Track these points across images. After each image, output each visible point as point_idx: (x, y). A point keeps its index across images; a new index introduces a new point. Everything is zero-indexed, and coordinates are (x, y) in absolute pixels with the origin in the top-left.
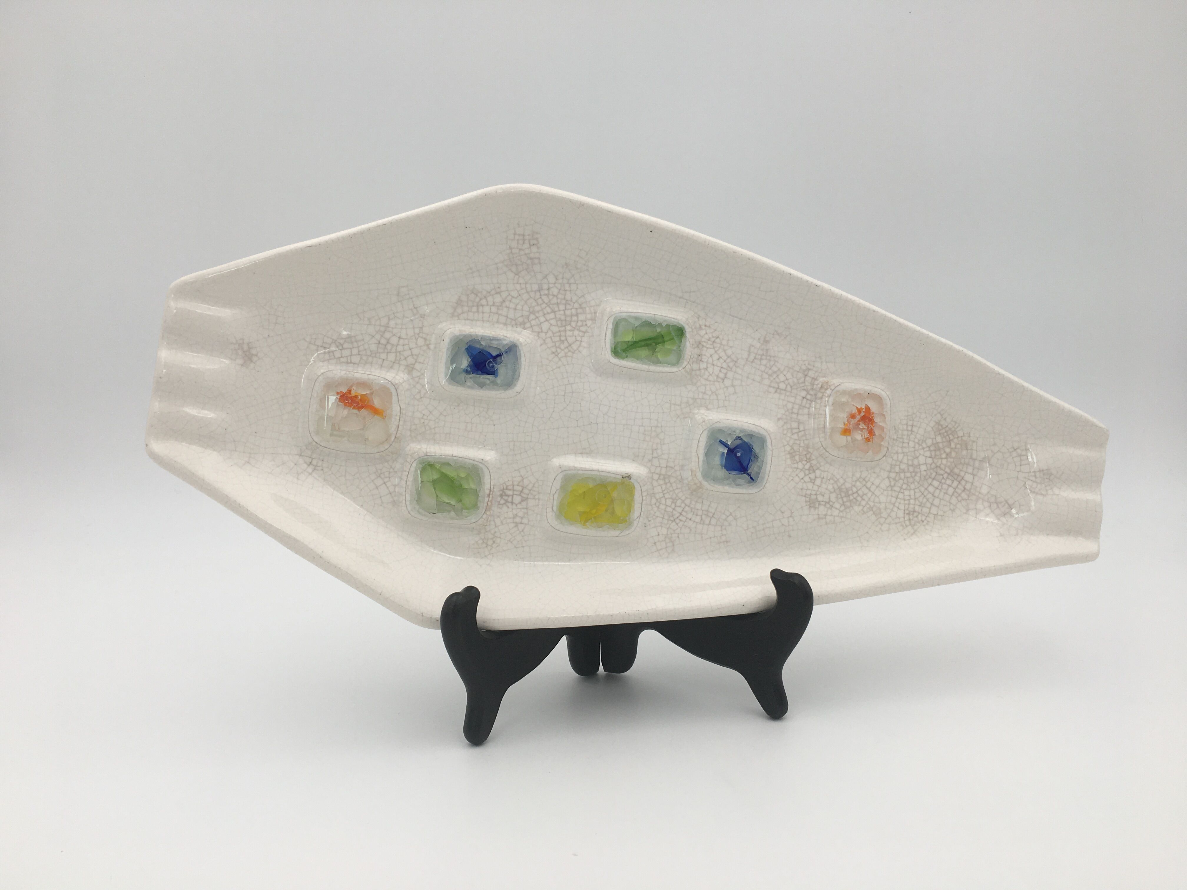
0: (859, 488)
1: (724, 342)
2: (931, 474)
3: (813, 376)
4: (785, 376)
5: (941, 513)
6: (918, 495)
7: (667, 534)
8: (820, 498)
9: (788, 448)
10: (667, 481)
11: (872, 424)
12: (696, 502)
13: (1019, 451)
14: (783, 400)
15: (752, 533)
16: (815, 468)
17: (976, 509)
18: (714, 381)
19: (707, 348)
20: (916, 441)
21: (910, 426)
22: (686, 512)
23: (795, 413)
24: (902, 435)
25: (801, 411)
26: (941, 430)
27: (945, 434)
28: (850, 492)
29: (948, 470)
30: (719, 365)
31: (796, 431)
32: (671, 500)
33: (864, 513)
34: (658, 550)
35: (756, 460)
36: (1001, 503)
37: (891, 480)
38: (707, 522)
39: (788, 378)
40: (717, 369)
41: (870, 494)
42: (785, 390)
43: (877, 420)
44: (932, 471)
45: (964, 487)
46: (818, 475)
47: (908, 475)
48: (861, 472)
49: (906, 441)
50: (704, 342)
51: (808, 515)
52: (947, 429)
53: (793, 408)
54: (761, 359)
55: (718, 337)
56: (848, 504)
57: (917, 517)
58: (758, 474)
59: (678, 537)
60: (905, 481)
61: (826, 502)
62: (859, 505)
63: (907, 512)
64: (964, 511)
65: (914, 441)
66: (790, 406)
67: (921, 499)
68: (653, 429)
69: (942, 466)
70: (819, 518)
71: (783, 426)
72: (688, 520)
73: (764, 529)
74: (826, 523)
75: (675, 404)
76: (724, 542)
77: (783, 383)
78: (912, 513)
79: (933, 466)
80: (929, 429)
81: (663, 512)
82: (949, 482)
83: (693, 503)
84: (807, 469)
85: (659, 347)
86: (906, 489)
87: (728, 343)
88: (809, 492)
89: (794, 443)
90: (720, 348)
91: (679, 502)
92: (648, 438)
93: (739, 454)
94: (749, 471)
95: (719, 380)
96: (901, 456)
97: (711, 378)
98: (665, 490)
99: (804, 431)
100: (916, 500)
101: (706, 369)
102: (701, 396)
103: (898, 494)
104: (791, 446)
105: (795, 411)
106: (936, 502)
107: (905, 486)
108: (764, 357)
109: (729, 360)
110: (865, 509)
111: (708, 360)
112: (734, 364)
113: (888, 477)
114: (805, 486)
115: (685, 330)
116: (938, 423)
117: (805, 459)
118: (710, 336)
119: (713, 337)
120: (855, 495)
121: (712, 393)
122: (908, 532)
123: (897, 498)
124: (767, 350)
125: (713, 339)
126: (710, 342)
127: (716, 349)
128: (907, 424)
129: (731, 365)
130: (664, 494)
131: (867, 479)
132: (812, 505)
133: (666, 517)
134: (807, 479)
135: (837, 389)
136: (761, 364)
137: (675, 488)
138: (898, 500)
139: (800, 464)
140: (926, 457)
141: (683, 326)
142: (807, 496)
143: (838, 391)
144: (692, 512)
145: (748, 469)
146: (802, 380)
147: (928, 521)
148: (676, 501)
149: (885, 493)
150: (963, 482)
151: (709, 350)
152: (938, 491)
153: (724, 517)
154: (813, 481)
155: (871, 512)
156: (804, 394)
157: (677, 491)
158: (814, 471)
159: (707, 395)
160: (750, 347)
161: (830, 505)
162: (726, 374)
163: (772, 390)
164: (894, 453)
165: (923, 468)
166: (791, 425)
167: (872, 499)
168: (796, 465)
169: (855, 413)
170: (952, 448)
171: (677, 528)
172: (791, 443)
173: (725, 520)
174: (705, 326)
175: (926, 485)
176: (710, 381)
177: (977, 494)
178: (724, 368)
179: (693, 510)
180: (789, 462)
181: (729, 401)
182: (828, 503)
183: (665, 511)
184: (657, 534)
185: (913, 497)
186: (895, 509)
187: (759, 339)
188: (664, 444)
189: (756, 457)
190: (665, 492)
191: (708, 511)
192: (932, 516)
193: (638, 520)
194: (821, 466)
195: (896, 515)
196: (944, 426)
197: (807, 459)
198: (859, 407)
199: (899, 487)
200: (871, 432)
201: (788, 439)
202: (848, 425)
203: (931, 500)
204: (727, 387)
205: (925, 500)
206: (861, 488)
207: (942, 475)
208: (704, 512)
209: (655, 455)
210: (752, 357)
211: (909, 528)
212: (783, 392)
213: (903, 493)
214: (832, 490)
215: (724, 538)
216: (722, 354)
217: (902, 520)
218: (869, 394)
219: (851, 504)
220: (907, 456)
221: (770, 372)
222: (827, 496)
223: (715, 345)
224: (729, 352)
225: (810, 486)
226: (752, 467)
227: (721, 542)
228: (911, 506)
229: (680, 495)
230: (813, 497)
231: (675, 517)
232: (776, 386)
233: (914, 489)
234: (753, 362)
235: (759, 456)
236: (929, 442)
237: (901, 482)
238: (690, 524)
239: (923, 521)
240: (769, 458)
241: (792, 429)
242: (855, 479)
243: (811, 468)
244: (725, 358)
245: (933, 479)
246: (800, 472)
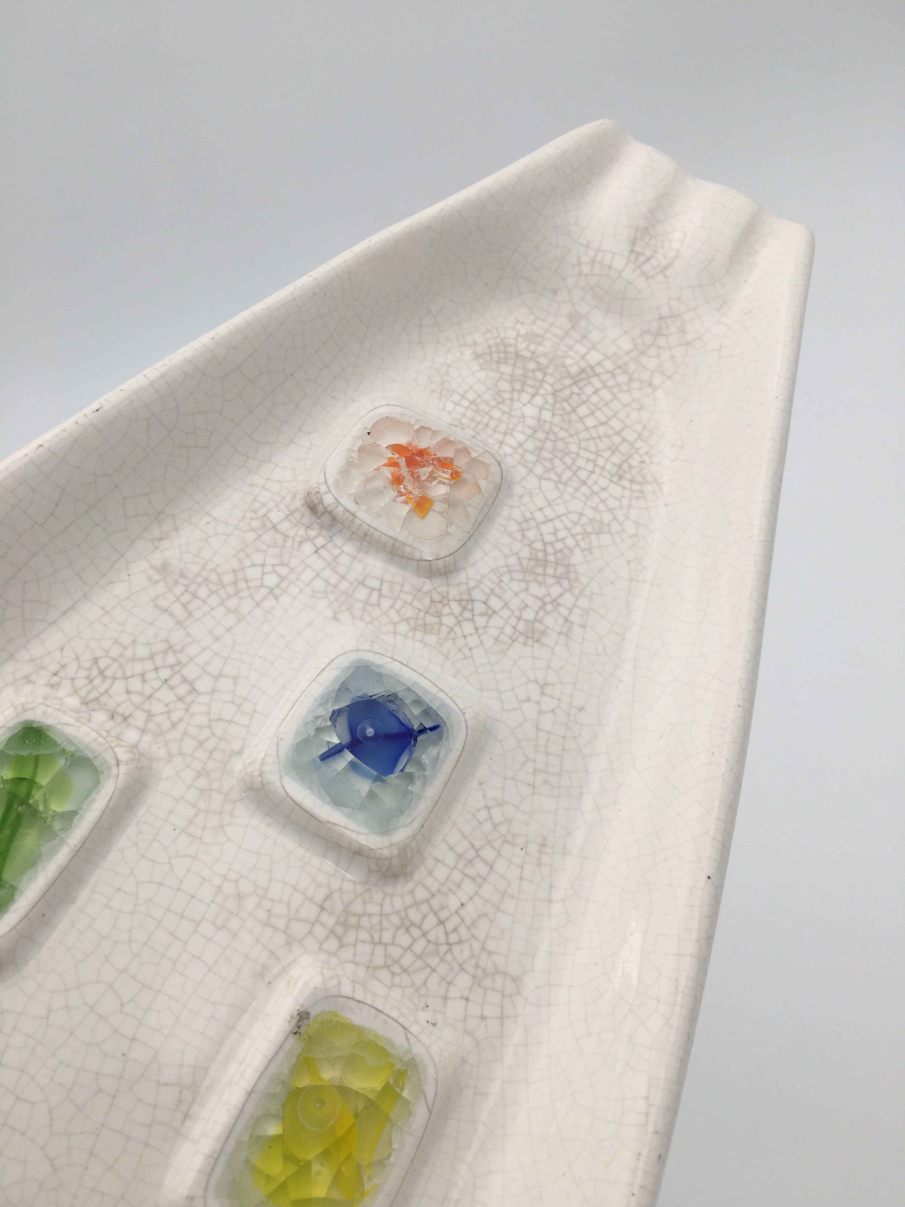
0: (539, 537)
1: (115, 651)
2: (563, 409)
3: (282, 515)
4: (253, 565)
5: (639, 428)
6: (592, 447)
7: (474, 977)
8: (529, 615)
9: (403, 628)
10: (353, 921)
11: (429, 454)
12: (430, 873)
13: (585, 259)
14: (301, 591)
15: (545, 782)
16: (466, 597)
17: (653, 371)
18: (187, 711)
19: (106, 692)
20: (493, 403)
21: (461, 400)
22: (442, 908)
23: (339, 583)
24: (472, 420)
25: (341, 570)
26: (491, 358)
27: (502, 355)
28: (541, 555)
29: (567, 382)
30: (157, 684)
31: (375, 596)
32: (401, 931)
33: (590, 550)
34: (501, 1018)
35: (398, 703)
36: (659, 328)
37: (546, 476)
38: (482, 869)
39: (261, 562)
40: (165, 695)
41: (558, 524)
42: (282, 578)
43: (423, 444)
44: (558, 405)
45: (608, 372)
46: (483, 598)
47: (549, 445)
48: (509, 518)
49: (485, 420)
50: (88, 693)
51: (553, 653)
52: (494, 349)
53: (327, 581)
54: (194, 595)
55: (96, 660)
56: (561, 570)
57: (631, 467)
58: (428, 712)
59: (490, 953)
60: (559, 455)
61: (541, 608)
62: (571, 551)
63: (615, 479)
64: (650, 390)
65: (492, 408)
66: (319, 585)
67: (602, 446)
68: (219, 899)
69: (558, 386)
70: (567, 636)
71: (354, 617)
72: (462, 912)
73: (548, 754)
74: (584, 626)
75: (190, 822)
76: (540, 852)
77: (266, 577)
78: (621, 472)
79: (550, 399)
80: (481, 375)
81: (419, 963)
82: (589, 390)
83: (429, 881)
84: (462, 612)
85: (37, 796)
86: (574, 461)
87: (120, 644)
88: (509, 630)
89: (398, 612)
90: (121, 666)
91: (414, 915)
92: (234, 924)
93: (370, 732)
94: (415, 728)
95: (189, 699)
96: (510, 440)
97: (175, 716)
98: (372, 937)
99: (382, 581)
100: (600, 453)
101: (150, 715)
102: (202, 755)
103: (578, 478)
104: (402, 621)
105: (334, 579)
106: (616, 424)
107: (568, 460)
108: (193, 588)
109: (159, 661)
110: (583, 545)
111: (133, 704)
112: (174, 652)
113: (540, 478)
114: (495, 632)
115: (33, 722)
116: (478, 356)
117: (439, 606)
118: (83, 673)
119: (90, 669)
120: (550, 550)
121: (209, 727)
122: (654, 493)
123: (584, 483)
124: (182, 575)
125: (95, 672)
126: (97, 682)
127: (120, 674)
128: (456, 404)
129: (171, 659)
130: (380, 943)
131: (528, 515)
132: (537, 636)
133: (434, 961)
134: (480, 621)
135: (330, 482)
136: (204, 601)
137: (377, 910)
138: (590, 482)
139: (445, 620)
140: (529, 402)
141: (21, 723)
142: (514, 638)
143: (337, 481)
144: (447, 894)
145: (411, 726)
146: (279, 539)
147: (646, 454)
148: (410, 920)
149: (567, 497)
150: (598, 370)
151: (113, 691)
152: (598, 414)
153: (487, 827)
154: (490, 612)
155: (593, 537)
156: (308, 548)
157: (387, 908)
158: (472, 601)
159: (207, 739)
160: (157, 606)
161: (551, 602)
162: (185, 680)
163: (269, 603)
164: (500, 448)
165: (546, 415)
166: (360, 601)
167: (569, 525)
168: (444, 629)
169: (393, 474)
170: (531, 359)
171: (471, 946)
172: (395, 617)
173: (495, 826)
174: (55, 674)
175: (581, 427)
176: (181, 719)
177: (627, 358)
178: (171, 677)
179: (445, 889)
180: (431, 639)
181: (245, 699)
182: (545, 604)
183: (419, 957)
184: (463, 1002)
185: (592, 457)
186: (604, 495)
187: (150, 579)
188: (267, 890)
189: (393, 698)
190: (376, 935)
191: (460, 856)
192: (638, 444)
193: (413, 1040)
194: (467, 584)
195: (616, 498)
196: (487, 351)
197: (440, 602)
198: (386, 461)
199: (565, 469)
200: (444, 463)
201: (384, 619)
202: (411, 496)
203: (610, 432)
204: (214, 691)
205: (606, 440)
206: (541, 534)
207: (572, 393)
208: (460, 866)
209: (281, 923)
210: (178, 610)
211: (648, 488)
212: (284, 585)
213: (579, 468)
214: (523, 585)
215: (533, 848)
216: (138, 668)
217: (627, 493)
218: (369, 433)
219: (563, 565)
220: (513, 430)
221: (230, 590)
222: (530, 601)
223: (109, 673)
224: (142, 651)
225: (496, 621)
226: (409, 717)
227: (539, 859)
228: (609, 467)
229: (398, 904)
230: (521, 626)
231: (442, 938)
232: (264, 592)
233: (580, 448)
234: (190, 614)
235: (392, 691)
236: (505, 386)
237: (557, 462)
238: (470, 912)
239: (642, 462)
240: (408, 676)
241: (367, 603)
242: (518, 536)
243: (464, 604)
244: (149, 665)
245: (574, 410)
246: (461, 626)
